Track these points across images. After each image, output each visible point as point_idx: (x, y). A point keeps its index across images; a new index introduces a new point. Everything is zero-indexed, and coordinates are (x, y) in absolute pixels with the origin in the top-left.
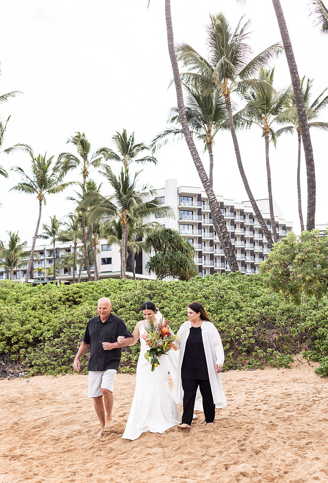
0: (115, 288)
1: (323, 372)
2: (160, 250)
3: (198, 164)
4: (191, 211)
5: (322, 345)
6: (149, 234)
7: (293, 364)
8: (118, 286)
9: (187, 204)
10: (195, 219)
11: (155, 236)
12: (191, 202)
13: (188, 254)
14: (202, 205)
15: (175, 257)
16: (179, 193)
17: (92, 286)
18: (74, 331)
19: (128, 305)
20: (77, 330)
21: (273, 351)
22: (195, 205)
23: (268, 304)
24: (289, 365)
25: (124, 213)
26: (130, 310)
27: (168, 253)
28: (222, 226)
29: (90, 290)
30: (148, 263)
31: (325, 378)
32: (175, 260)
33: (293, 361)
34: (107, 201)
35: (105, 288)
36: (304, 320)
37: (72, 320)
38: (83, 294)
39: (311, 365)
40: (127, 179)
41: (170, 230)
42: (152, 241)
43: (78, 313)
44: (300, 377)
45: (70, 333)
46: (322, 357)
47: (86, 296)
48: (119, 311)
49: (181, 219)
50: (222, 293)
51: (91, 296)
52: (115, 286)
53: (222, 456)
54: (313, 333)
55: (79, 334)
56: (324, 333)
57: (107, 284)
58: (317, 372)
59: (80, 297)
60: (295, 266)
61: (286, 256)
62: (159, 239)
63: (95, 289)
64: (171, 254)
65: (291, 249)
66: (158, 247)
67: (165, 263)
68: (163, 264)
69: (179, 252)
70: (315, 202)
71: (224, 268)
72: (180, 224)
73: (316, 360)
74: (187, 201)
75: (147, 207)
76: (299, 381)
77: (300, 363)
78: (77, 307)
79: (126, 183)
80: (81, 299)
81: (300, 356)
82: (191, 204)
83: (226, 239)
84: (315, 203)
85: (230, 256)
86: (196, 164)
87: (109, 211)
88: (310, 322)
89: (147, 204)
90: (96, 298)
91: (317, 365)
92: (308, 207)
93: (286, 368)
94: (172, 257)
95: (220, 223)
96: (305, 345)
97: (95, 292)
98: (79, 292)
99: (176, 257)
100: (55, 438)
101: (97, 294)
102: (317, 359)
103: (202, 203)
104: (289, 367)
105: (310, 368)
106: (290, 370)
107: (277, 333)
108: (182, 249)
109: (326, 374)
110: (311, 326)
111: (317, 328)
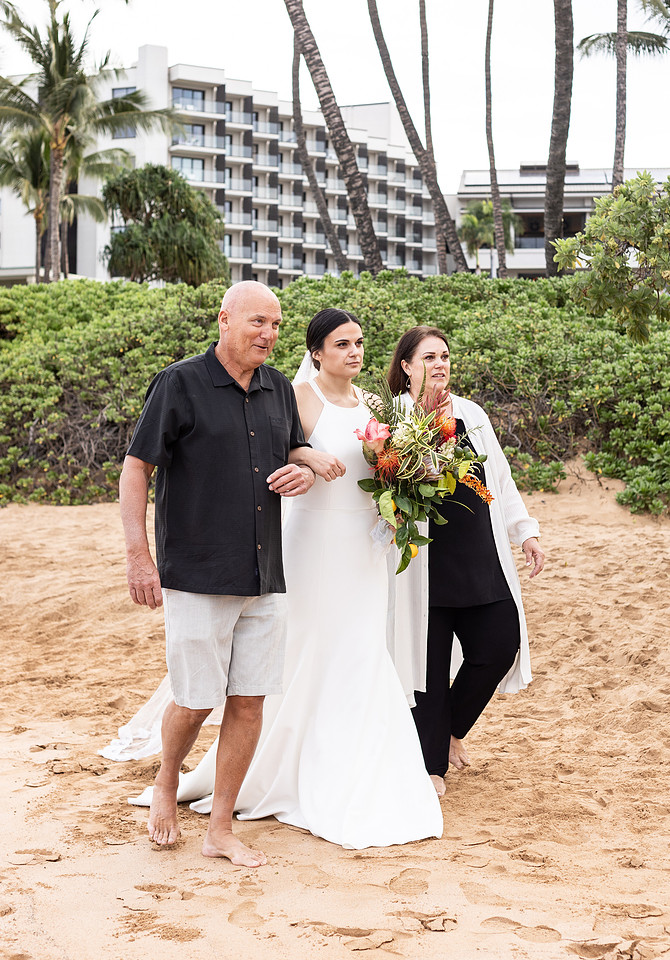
0: (99, 301)
1: (635, 501)
2: (136, 217)
3: (293, 8)
4: (201, 125)
5: (628, 442)
6: (112, 177)
7: (563, 483)
8: (105, 296)
9: (190, 107)
10: (210, 145)
11: (125, 181)
12: (200, 102)
13: (207, 229)
14: (228, 112)
15: (175, 235)
16: (173, 78)
17: (42, 295)
18: (20, 402)
19: (148, 341)
20: (28, 400)
21: (515, 454)
22: (211, 110)
23: (490, 345)
24: (554, 485)
25: (59, 123)
26: (155, 353)
27: (158, 226)
28: (347, 161)
29: (40, 304)
30: (107, 247)
31: (640, 514)
32: (174, 242)
33: (563, 476)
34: (14, 91)
35: (75, 300)
36: (580, 384)
37: (11, 375)
38: (23, 314)
39: (605, 485)
40: (68, 39)
41: (162, 168)
42: (118, 194)
43: (22, 358)
44: (584, 513)
45: (9, 405)
46: (628, 469)
47: (30, 318)
48: (130, 354)
49: (175, 143)
50: (381, 317)
51: (42, 320)
52: (99, 297)
53: (560, 671)
54: (604, 413)
55: (34, 410)
56: (630, 414)
57: (79, 292)
58: (620, 502)
59: (17, 321)
60: (654, 251)
61: (633, 229)
62: (136, 189)
63: (51, 301)
64: (164, 228)
65: (642, 212)
66: (131, 210)
67: (150, 249)
68: (148, 252)
69: (186, 223)
70: (569, 110)
71: (275, 267)
72: (173, 155)
73: (614, 475)
74: (190, 100)
75: (116, 110)
76: (585, 521)
77: (579, 482)
78: (9, 345)
79: (64, 49)
80: (19, 325)
81: (576, 466)
82: (200, 108)
83: (354, 192)
84: (569, 114)
85: (363, 233)
86: (288, 7)
87: (22, 115)
88: (597, 387)
89: (117, 103)
90: (55, 325)
91: (618, 487)
92: (554, 122)
93: (546, 491)
94: (166, 235)
95: (343, 153)
96: (586, 440)
97: (50, 310)
98: (12, 309)
99: (178, 234)
100: (119, 641)
101: (58, 316)
102: (618, 472)
103: (228, 106)
104: (554, 491)
105: (601, 492)
106: (558, 496)
107: (521, 412)
108: (190, 215)
109: (643, 506)
110: (602, 397)
111: (615, 402)
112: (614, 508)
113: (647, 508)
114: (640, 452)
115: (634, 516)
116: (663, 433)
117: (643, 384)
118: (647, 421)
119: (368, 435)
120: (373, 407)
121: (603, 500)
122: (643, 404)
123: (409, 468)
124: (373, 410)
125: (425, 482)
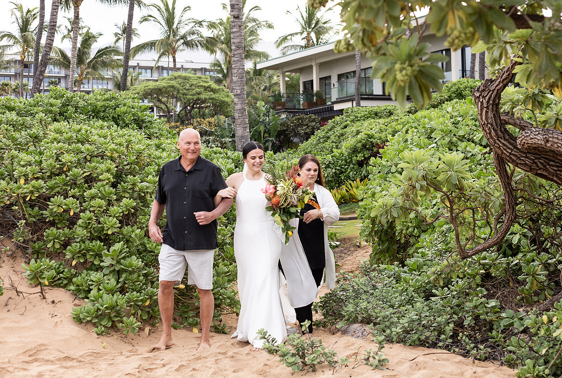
31: (109, 335)
39: (50, 299)
56: (67, 211)
109: (110, 324)
110: (32, 192)
111: (48, 199)
112: (74, 330)
113: (114, 327)
114: (84, 255)
115: (102, 338)
116: (110, 232)
117: (76, 177)
118: (90, 219)
119: (266, 191)
120: (268, 179)
121: (56, 319)
122: (81, 199)
123: (285, 202)
124: (268, 180)
125: (292, 206)
